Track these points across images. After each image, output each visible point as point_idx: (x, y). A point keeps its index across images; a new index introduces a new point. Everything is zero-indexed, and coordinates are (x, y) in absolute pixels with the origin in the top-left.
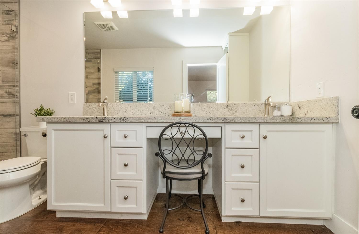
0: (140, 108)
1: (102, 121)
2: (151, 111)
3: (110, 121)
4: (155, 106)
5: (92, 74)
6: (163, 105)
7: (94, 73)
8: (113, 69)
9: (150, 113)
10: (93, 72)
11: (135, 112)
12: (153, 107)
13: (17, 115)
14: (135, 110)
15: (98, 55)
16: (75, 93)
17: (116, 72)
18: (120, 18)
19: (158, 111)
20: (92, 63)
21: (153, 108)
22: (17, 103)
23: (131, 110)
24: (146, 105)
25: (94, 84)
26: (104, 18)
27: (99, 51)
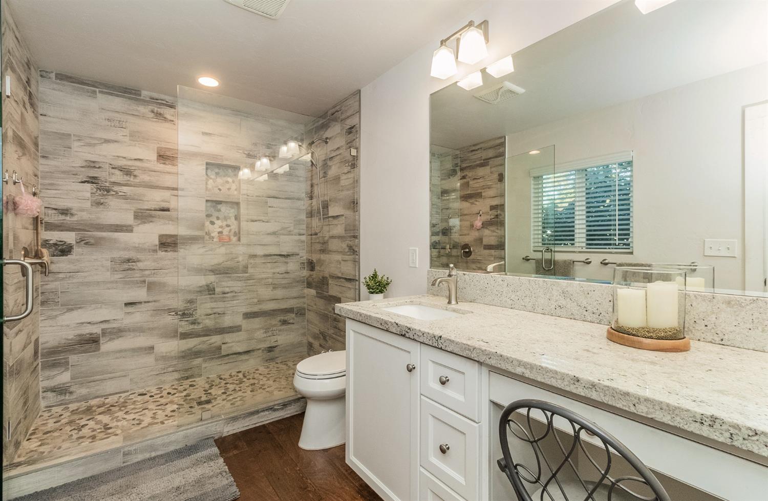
0: (529, 289)
1: (405, 335)
2: (556, 301)
3: (415, 337)
4: (569, 289)
5: (489, 188)
6: (593, 289)
7: (492, 186)
8: (529, 172)
9: (553, 307)
10: (490, 184)
11: (517, 298)
12: (563, 293)
13: (357, 280)
14: (518, 293)
15: (499, 149)
16: (417, 249)
17: (538, 178)
18: (496, 77)
19: (577, 303)
20: (488, 167)
21: (561, 295)
22: (356, 262)
23: (509, 292)
24: (545, 284)
25: (493, 208)
26: (467, 89)
27: (502, 140)
